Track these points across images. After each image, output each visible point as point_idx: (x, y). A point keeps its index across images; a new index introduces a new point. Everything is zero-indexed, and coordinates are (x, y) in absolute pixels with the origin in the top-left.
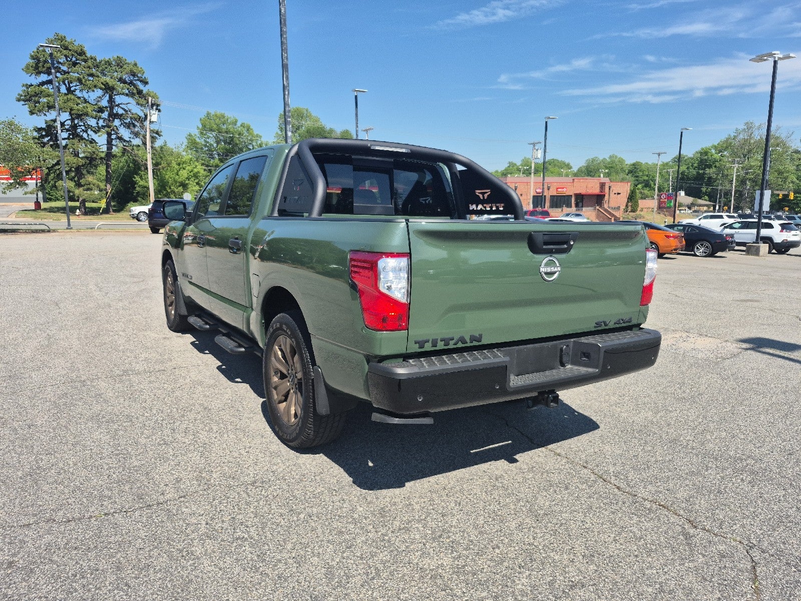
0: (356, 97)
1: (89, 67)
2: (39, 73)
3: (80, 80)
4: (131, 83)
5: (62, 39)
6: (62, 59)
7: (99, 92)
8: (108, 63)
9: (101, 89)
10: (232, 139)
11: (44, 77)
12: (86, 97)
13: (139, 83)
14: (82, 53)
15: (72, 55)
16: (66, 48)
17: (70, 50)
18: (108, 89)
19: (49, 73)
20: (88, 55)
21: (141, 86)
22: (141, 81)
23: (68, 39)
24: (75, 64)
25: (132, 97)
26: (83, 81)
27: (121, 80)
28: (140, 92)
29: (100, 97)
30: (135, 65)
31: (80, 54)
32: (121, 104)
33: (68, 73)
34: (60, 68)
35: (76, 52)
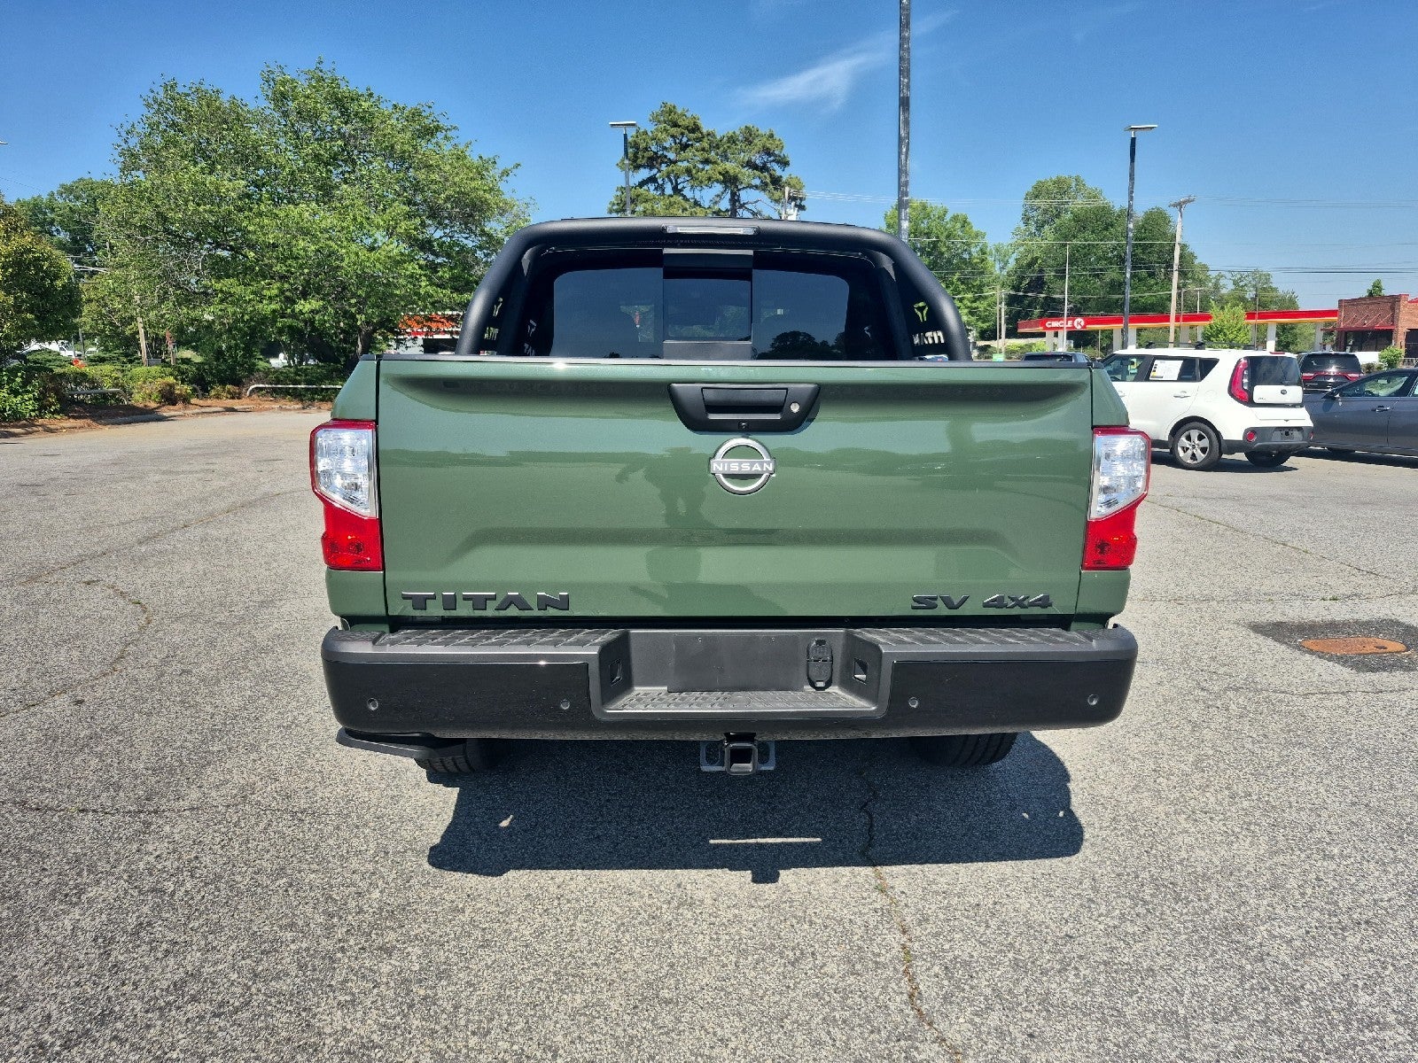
0: (1133, 140)
1: (703, 150)
2: (637, 167)
3: (688, 171)
4: (764, 168)
5: (671, 111)
6: (669, 142)
7: (718, 188)
8: (732, 140)
9: (717, 181)
10: (935, 245)
11: (644, 174)
12: (698, 198)
13: (775, 166)
14: (695, 129)
15: (682, 134)
16: (675, 125)
17: (680, 126)
18: (730, 181)
19: (651, 167)
20: (704, 131)
21: (778, 170)
22: (778, 162)
23: (679, 111)
24: (684, 147)
25: (764, 190)
26: (694, 171)
27: (751, 165)
28: (776, 181)
29: (718, 196)
30: (771, 136)
31: (693, 131)
32: (747, 203)
33: (675, 162)
34: (666, 157)
35: (687, 128)
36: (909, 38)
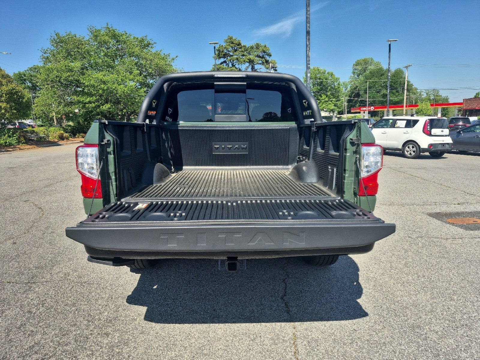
0: (390, 45)
1: (242, 51)
2: (220, 58)
3: (237, 59)
4: (263, 57)
5: (231, 38)
6: (230, 49)
7: (247, 64)
8: (252, 48)
9: (247, 62)
10: (322, 82)
11: (222, 60)
12: (240, 68)
13: (267, 56)
14: (239, 44)
15: (235, 46)
16: (232, 43)
17: (234, 44)
18: (251, 62)
19: (224, 58)
20: (242, 45)
21: (267, 58)
22: (268, 55)
23: (234, 38)
24: (236, 51)
25: (263, 65)
26: (239, 59)
27: (258, 56)
28: (267, 62)
29: (247, 67)
30: (265, 46)
31: (238, 45)
33: (233, 56)
34: (229, 54)
35: (236, 44)
36: (309, 10)
